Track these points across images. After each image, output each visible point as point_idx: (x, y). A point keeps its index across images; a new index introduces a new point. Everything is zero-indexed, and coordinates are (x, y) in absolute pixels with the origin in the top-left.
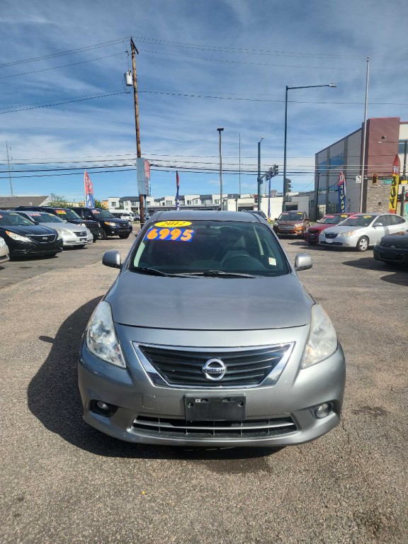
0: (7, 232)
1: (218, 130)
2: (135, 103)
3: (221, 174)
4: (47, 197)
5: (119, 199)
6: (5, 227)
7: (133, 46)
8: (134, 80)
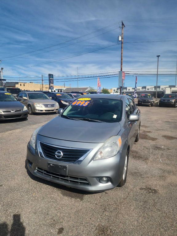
0: (61, 101)
1: (157, 56)
2: (122, 48)
3: (157, 76)
4: (88, 88)
5: (117, 88)
6: (61, 99)
7: (123, 24)
8: (122, 38)
